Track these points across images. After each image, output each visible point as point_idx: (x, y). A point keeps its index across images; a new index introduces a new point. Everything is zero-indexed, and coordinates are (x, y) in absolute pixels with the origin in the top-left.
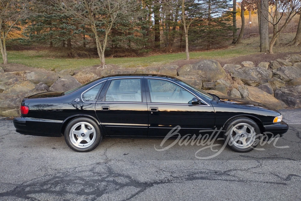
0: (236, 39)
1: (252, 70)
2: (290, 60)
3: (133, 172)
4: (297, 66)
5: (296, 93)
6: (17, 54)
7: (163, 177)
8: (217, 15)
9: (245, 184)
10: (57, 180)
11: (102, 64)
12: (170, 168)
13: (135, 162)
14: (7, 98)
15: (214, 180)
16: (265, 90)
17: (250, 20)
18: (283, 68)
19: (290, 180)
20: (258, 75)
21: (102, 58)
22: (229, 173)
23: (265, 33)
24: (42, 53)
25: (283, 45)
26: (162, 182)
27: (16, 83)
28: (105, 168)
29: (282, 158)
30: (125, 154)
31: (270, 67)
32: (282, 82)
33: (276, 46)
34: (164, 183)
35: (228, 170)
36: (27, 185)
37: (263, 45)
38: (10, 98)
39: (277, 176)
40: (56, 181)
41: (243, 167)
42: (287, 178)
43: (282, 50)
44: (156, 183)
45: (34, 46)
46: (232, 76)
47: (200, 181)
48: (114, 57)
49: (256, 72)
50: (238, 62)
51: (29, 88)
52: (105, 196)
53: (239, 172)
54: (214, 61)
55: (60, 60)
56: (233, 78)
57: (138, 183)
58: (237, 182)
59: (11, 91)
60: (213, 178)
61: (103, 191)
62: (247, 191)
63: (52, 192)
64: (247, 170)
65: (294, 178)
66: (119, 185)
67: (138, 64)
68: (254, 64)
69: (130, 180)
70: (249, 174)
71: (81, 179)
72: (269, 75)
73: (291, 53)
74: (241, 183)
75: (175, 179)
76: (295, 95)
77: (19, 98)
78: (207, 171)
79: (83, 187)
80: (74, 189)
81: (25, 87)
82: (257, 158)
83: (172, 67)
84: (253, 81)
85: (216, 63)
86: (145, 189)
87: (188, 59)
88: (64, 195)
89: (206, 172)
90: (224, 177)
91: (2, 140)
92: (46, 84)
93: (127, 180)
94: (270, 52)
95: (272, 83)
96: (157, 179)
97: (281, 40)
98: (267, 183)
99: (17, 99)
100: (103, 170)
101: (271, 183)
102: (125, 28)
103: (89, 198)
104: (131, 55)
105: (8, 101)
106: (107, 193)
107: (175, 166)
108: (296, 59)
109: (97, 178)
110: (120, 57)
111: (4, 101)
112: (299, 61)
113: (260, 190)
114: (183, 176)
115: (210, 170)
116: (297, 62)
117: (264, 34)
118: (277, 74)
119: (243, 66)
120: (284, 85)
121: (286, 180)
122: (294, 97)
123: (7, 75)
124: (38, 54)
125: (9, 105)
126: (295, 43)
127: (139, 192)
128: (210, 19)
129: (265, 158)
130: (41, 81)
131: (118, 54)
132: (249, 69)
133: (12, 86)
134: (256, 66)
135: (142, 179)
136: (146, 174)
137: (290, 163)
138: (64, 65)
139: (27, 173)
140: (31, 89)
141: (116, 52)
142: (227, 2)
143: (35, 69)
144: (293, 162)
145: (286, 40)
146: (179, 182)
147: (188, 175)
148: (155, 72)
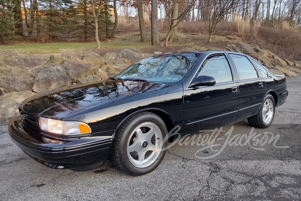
37: (154, 39)
87: (99, 48)
94: (165, 45)
148: (78, 59)
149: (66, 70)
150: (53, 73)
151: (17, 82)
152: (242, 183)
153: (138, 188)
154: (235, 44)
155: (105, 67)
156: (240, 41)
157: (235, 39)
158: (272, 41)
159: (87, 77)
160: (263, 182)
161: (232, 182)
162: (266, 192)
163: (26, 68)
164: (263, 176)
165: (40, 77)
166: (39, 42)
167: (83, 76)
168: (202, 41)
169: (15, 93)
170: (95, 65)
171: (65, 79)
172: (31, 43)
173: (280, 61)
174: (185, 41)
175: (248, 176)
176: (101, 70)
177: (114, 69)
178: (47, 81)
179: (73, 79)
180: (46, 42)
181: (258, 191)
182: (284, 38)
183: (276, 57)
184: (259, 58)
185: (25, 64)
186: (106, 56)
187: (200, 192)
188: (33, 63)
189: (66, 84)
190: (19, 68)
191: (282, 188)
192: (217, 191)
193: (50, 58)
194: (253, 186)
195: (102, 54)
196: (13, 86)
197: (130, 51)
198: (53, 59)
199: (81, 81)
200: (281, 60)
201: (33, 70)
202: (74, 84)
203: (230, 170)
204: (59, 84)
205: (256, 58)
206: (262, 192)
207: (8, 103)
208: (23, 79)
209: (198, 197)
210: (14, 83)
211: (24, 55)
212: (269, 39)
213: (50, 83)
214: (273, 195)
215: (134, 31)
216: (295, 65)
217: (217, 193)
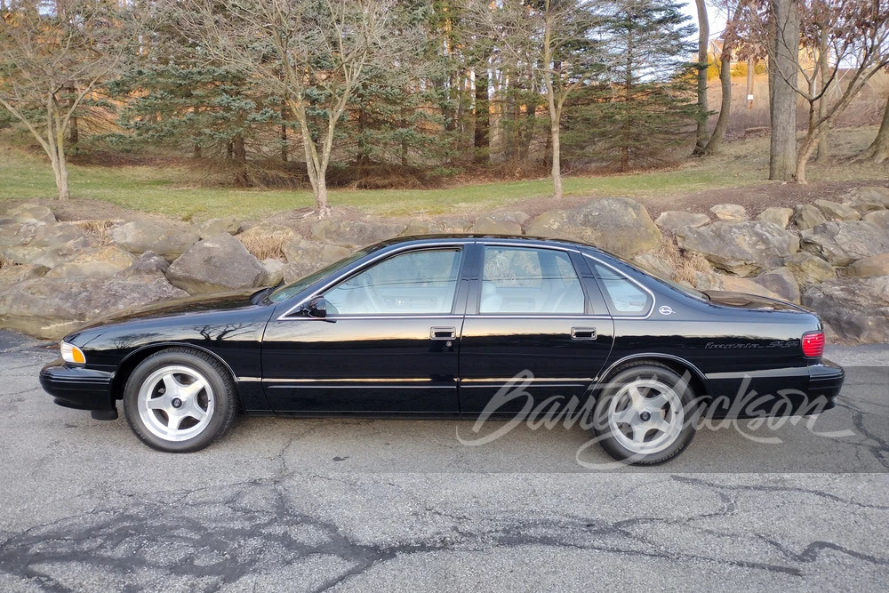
0: (705, 143)
1: (739, 228)
2: (854, 204)
3: (346, 513)
4: (875, 220)
5: (867, 298)
6: (107, 175)
7: (429, 532)
8: (652, 73)
9: (671, 567)
10: (126, 527)
11: (319, 204)
12: (458, 506)
13: (359, 483)
14: (55, 291)
15: (581, 547)
16: (775, 288)
17: (749, 90)
18: (831, 225)
19: (814, 559)
20: (756, 244)
21: (318, 188)
22: (628, 530)
23: (785, 124)
24: (170, 172)
25: (840, 159)
26: (423, 547)
27: (85, 252)
28: (270, 496)
29: (800, 490)
30: (337, 459)
31: (795, 222)
32: (824, 267)
33: (818, 162)
34: (429, 549)
35: (627, 519)
36: (38, 537)
37: (777, 158)
38: (62, 292)
39: (776, 544)
40: (120, 529)
41: (676, 512)
42: (806, 552)
43: (835, 175)
44: (407, 548)
45: (152, 156)
46: (680, 244)
47: (535, 548)
48: (360, 187)
49: (751, 236)
50: (702, 206)
51: (116, 266)
52: (247, 580)
53: (662, 528)
54: (630, 200)
55: (214, 192)
56: (682, 251)
57: (354, 545)
58: (648, 558)
59: (69, 273)
60: (577, 542)
61: (245, 564)
62: (675, 587)
63: (103, 561)
64: (685, 523)
65: (828, 556)
66: (297, 548)
67: (417, 208)
68: (746, 213)
69: (330, 537)
70: (688, 534)
71: (195, 526)
72: (789, 245)
73: (859, 184)
74: (661, 562)
75: (463, 539)
76: (861, 305)
77: (88, 291)
78: (564, 519)
79: (191, 550)
80: (166, 556)
81: (107, 262)
82: (722, 488)
83: (510, 217)
84: (741, 260)
85: (634, 208)
86: (369, 566)
87: (559, 196)
88: (133, 571)
89: (560, 521)
90: (611, 541)
91: (17, 404)
92: (163, 255)
93: (324, 537)
94: (796, 180)
95: (797, 268)
96: (412, 537)
97: (836, 146)
98: (741, 564)
99: (80, 293)
100: (263, 503)
101: (753, 566)
102: (390, 107)
103: (200, 586)
104: (407, 182)
105: (57, 300)
106: (254, 571)
107: (474, 500)
108: (874, 201)
109: (240, 527)
110: (377, 187)
111: (45, 299)
112: (882, 205)
113: (714, 586)
114: (491, 532)
115: (573, 517)
116: (876, 208)
117: (784, 128)
118: (813, 243)
119: (714, 217)
120: (831, 276)
121: (801, 559)
122: (860, 310)
123: (61, 228)
124: (159, 176)
125: (59, 309)
126: (875, 153)
127: (351, 573)
128: (630, 84)
129: (746, 487)
130: (149, 248)
131: (371, 180)
132: (731, 227)
133: (71, 258)
134: (753, 219)
135: (367, 535)
136: (383, 519)
137: (822, 505)
138: (217, 207)
139: (51, 499)
140: (122, 269)
141: (367, 173)
142: (682, 37)
143: (141, 215)
144: (832, 504)
145: (850, 145)
146: (475, 550)
147: (504, 531)
186: (538, 220)
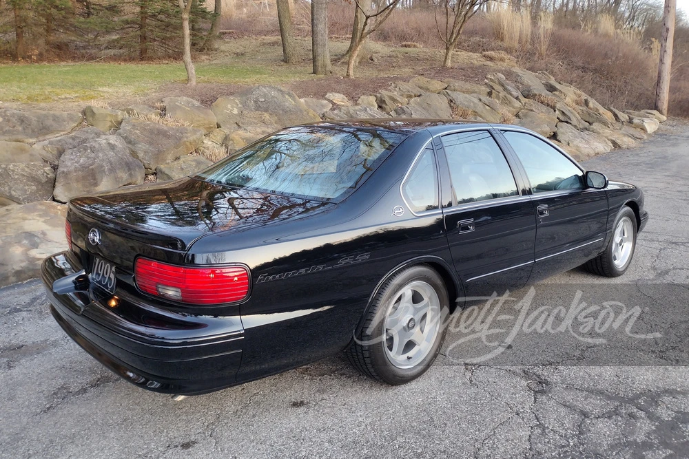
31: (379, 106)
37: (319, 58)
68: (349, 100)
85: (290, 95)
116: (411, 96)
134: (356, 104)
148: (153, 116)
149: (130, 146)
150: (100, 155)
151: (15, 179)
152: (603, 416)
153: (402, 440)
154: (502, 73)
155: (218, 135)
156: (511, 64)
157: (502, 60)
158: (580, 64)
159: (181, 161)
160: (642, 410)
161: (585, 414)
162: (655, 432)
163: (27, 140)
164: (638, 396)
165: (69, 164)
166: (23, 58)
167: (169, 158)
168: (428, 63)
169: (14, 207)
170: (195, 131)
171: (129, 167)
172: (4, 63)
173: (601, 112)
174: (390, 62)
175: (609, 398)
176: (210, 143)
177: (243, 139)
178: (89, 175)
179: (147, 166)
180: (42, 61)
181: (639, 431)
182: (606, 56)
183: (593, 103)
184: (558, 106)
185: (24, 129)
186: (217, 106)
187: (529, 440)
188: (44, 128)
189: (134, 180)
190: (10, 140)
191: (682, 423)
192: (562, 436)
193: (84, 113)
194: (627, 420)
195: (208, 101)
196: (7, 188)
197: (273, 93)
198: (93, 117)
199: (167, 172)
200: (602, 110)
201: (47, 146)
202: (151, 177)
203: (570, 387)
204: (117, 180)
205: (551, 107)
206: (648, 433)
207: (5, 232)
208: (26, 169)
209: (531, 453)
210: (6, 180)
211: (14, 105)
212: (572, 59)
213: (95, 179)
214: (671, 438)
215: (259, 33)
216: (630, 121)
217: (565, 441)
